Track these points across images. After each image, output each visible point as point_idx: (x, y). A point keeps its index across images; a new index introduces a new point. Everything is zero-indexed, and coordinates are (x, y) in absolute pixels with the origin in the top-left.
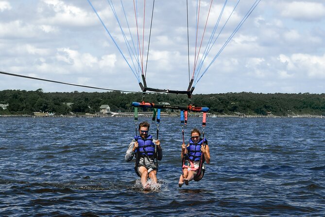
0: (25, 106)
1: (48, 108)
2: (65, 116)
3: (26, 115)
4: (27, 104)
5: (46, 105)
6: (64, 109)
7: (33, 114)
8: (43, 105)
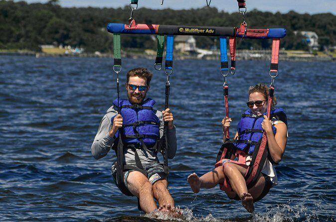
0: (23, 32)
1: (70, 38)
2: (105, 55)
3: (26, 51)
4: (28, 28)
5: (65, 32)
6: (103, 40)
7: (40, 50)
8: (61, 31)
